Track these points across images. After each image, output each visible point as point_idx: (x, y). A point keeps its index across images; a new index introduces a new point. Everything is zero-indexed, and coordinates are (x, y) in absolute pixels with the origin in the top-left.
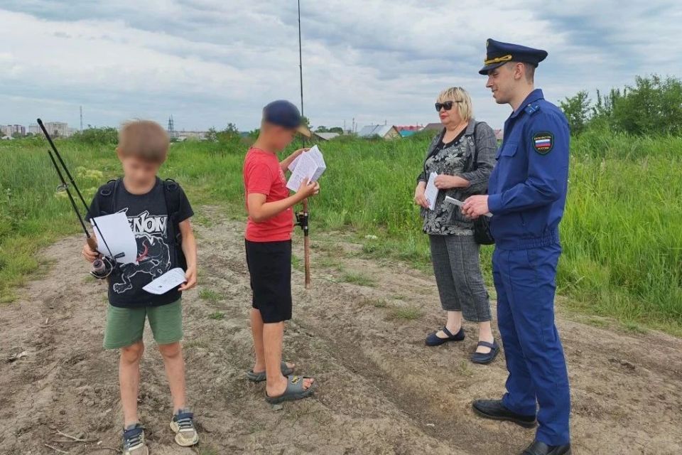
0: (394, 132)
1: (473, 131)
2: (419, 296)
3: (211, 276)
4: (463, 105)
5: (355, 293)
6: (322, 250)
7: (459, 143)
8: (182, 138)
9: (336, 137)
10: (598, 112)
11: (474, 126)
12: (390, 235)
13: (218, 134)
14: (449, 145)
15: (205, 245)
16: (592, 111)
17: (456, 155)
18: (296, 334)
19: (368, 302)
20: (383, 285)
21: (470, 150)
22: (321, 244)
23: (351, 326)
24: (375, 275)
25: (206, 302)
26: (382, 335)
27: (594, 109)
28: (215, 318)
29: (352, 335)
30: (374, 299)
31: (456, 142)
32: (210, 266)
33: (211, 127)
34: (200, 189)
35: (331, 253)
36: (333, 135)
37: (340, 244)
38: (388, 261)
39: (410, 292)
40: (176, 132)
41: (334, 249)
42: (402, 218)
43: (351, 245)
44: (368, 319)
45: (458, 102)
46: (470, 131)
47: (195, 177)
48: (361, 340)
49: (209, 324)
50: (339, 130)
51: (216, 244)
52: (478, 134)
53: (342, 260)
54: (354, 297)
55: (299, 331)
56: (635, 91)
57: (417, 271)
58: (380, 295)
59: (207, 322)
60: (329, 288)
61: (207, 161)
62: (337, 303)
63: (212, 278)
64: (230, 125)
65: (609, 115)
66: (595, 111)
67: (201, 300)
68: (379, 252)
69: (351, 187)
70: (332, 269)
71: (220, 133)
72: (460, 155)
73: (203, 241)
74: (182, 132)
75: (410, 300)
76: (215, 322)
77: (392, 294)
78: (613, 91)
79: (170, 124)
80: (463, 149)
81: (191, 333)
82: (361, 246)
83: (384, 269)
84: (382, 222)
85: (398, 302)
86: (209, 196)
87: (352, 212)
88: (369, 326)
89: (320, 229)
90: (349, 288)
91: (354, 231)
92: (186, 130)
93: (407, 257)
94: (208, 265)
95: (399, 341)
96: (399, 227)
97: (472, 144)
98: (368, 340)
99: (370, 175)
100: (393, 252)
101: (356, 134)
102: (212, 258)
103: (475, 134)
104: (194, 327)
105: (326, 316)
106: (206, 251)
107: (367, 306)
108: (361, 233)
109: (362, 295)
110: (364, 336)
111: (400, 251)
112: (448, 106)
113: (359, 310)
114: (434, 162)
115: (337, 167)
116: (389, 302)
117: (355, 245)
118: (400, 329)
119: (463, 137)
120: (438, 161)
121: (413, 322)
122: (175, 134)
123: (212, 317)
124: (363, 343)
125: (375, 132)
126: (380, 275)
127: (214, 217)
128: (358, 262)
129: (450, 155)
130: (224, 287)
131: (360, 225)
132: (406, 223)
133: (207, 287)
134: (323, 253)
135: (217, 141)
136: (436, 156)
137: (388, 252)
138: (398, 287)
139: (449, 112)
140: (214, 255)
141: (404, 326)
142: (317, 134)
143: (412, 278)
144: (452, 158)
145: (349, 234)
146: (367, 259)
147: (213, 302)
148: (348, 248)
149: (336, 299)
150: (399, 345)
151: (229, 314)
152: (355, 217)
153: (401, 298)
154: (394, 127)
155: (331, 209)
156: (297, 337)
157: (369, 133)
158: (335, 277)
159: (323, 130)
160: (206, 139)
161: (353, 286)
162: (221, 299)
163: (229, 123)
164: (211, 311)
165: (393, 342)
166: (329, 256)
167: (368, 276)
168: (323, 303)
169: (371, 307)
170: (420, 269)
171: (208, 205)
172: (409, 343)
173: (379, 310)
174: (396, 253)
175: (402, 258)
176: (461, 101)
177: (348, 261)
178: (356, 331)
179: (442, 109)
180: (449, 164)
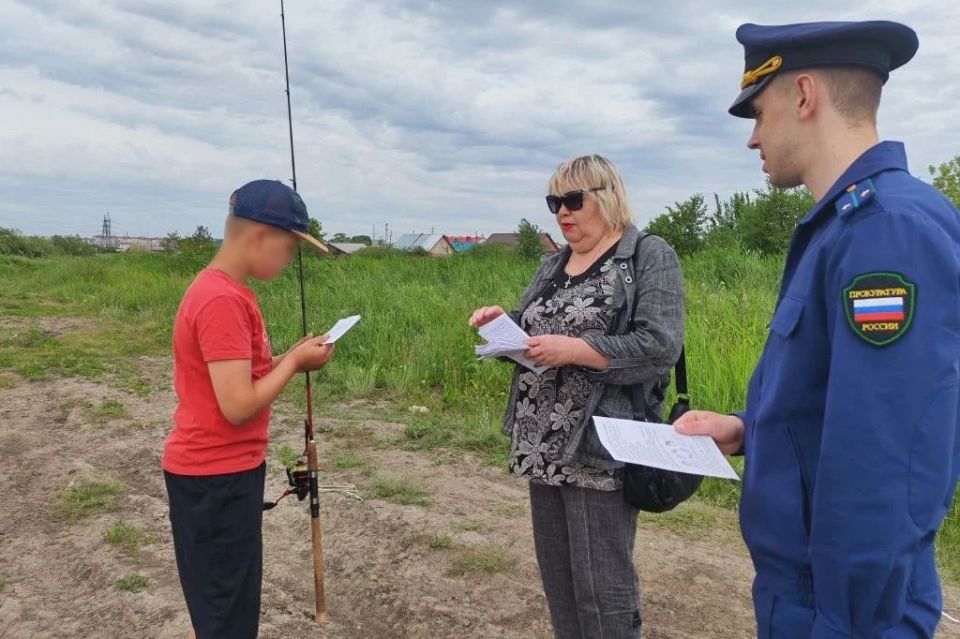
0: (445, 244)
1: (631, 252)
2: (505, 521)
3: (134, 493)
4: (606, 195)
5: (395, 521)
6: (337, 435)
7: (600, 274)
8: (125, 248)
9: (361, 249)
10: (718, 224)
11: (634, 242)
12: (448, 405)
13: (180, 243)
14: (577, 280)
15: (133, 430)
16: (710, 223)
17: (590, 301)
18: (286, 618)
19: (418, 540)
20: (443, 500)
21: (623, 291)
22: (336, 424)
23: (387, 591)
24: (428, 481)
25: (115, 551)
26: (444, 609)
27: (712, 219)
28: (128, 589)
29: (390, 611)
30: (429, 532)
31: (594, 272)
32: (136, 472)
33: (172, 232)
34: (140, 328)
35: (353, 440)
36: (356, 247)
37: (368, 424)
38: (448, 452)
39: (487, 514)
40: (115, 237)
41: (358, 434)
42: (466, 376)
43: (387, 425)
44: (420, 574)
45: (595, 190)
46: (626, 251)
47: (135, 309)
48: (407, 621)
49: (115, 601)
50: (365, 239)
51: (152, 427)
52: (642, 258)
53: (373, 454)
54: (393, 530)
55: (290, 609)
56: (764, 196)
57: (496, 471)
58: (439, 524)
59: (111, 598)
60: (349, 512)
61: (159, 283)
62: (364, 541)
63: (134, 498)
64: (201, 229)
65: (731, 227)
66: (714, 222)
67: (107, 547)
68: (432, 437)
69: (386, 327)
70: (355, 472)
71: (183, 241)
72: (598, 302)
73: (128, 423)
74: (124, 238)
75: (491, 530)
76: (128, 596)
77: (458, 520)
78: (736, 196)
79: (105, 226)
80: (607, 290)
81: (76, 625)
82: (402, 427)
83: (442, 468)
84: (435, 384)
85: (471, 538)
86: (154, 340)
87: (387, 368)
88: (422, 589)
89: (334, 397)
90: (385, 510)
91: (391, 400)
92: (130, 235)
93: (478, 444)
94: (132, 469)
95: (476, 620)
96: (463, 393)
97: (628, 279)
98: (420, 621)
99: (415, 309)
100: (455, 437)
101: (390, 245)
102: (141, 456)
103: (635, 258)
104: (84, 609)
105: (342, 570)
106: (132, 442)
107: (416, 548)
108: (402, 403)
109: (407, 524)
110: (412, 614)
111: (467, 433)
112: (574, 201)
113: (402, 555)
114: (544, 315)
115: (364, 295)
116: (455, 538)
117: (394, 426)
118: (476, 594)
119: (609, 262)
120: (550, 315)
121: (500, 577)
122: (113, 241)
123: (124, 586)
124: (412, 627)
125: (417, 244)
126: (436, 482)
127: (157, 377)
128: (398, 455)
129: (578, 301)
130: (156, 514)
131: (401, 390)
132: (471, 385)
133: (123, 517)
134: (337, 441)
135: (180, 252)
136: (549, 303)
137: (448, 437)
138: (467, 505)
139: (577, 214)
140: (146, 450)
141: (484, 587)
142: (333, 244)
143: (489, 484)
144: (581, 307)
145: (382, 404)
146: (414, 450)
147: (130, 550)
148: (383, 431)
149: (362, 533)
150: (477, 628)
151: (156, 577)
152: (391, 376)
153: (475, 529)
154: (444, 237)
155: (354, 362)
156: (287, 625)
157: (409, 244)
158: (360, 488)
159: (341, 238)
160: (162, 249)
161: (391, 507)
162: (146, 543)
163: (199, 225)
164: (124, 573)
165: (467, 623)
166: (349, 446)
167: (416, 484)
168: (338, 542)
169: (424, 548)
170: (499, 466)
171: (150, 355)
172: (495, 623)
173: (438, 554)
174: (459, 437)
175: (471, 446)
176: (603, 188)
177: (380, 455)
178: (397, 604)
179: (563, 209)
180: (573, 321)
